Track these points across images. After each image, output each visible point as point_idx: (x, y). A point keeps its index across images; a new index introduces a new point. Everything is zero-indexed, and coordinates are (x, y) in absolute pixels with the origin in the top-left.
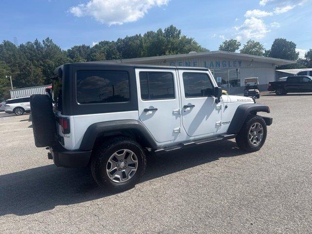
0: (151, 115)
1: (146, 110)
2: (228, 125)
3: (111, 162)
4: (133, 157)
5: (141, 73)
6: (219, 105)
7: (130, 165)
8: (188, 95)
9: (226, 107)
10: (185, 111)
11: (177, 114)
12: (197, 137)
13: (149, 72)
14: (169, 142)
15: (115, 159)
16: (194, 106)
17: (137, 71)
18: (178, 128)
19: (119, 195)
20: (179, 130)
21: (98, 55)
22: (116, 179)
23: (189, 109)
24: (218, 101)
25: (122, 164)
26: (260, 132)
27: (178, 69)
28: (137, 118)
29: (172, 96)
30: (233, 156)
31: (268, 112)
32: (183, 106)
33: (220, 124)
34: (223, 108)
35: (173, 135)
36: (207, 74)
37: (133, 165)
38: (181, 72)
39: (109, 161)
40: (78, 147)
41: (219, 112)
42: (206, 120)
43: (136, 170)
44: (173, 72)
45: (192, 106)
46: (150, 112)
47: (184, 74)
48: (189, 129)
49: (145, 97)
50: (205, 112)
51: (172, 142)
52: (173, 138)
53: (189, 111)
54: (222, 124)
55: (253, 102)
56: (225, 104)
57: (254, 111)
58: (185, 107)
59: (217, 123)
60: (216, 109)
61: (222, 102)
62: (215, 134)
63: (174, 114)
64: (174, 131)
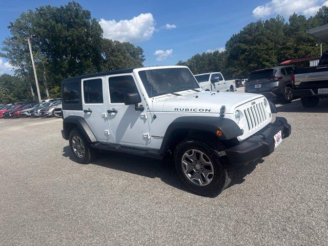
0: (89, 116)
2: (161, 141)
6: (143, 113)
9: (155, 117)
10: (110, 116)
14: (105, 141)
17: (83, 80)
20: (108, 132)
24: (142, 109)
29: (102, 101)
33: (147, 136)
34: (150, 117)
38: (108, 77)
41: (145, 122)
44: (102, 78)
45: (116, 112)
46: (89, 113)
47: (110, 79)
49: (86, 102)
52: (106, 138)
53: (114, 116)
54: (151, 137)
56: (153, 114)
58: (109, 112)
59: (144, 134)
60: (142, 118)
61: (148, 110)
62: (145, 146)
63: (102, 117)
64: (104, 131)
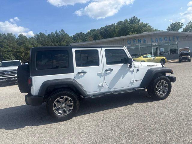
0: (82, 76)
1: (79, 73)
2: (140, 82)
3: (56, 103)
4: (70, 100)
5: (76, 51)
6: (132, 69)
7: (68, 106)
8: (108, 63)
9: (138, 70)
11: (101, 75)
12: (115, 90)
14: (96, 92)
15: (58, 101)
16: (113, 70)
17: (74, 50)
18: (102, 84)
19: (61, 123)
20: (102, 85)
21: (88, 38)
22: (60, 113)
23: (109, 71)
24: (131, 67)
25: (63, 105)
26: (166, 87)
27: (101, 47)
28: (73, 78)
29: (97, 63)
30: (144, 102)
31: (172, 73)
32: (105, 70)
33: (134, 81)
34: (135, 71)
35: (98, 88)
36: (123, 50)
37: (71, 106)
38: (104, 49)
39: (55, 103)
40: (37, 94)
41: (132, 74)
42: (122, 78)
43: (72, 109)
44: (98, 49)
45: (111, 70)
46: (82, 74)
47: (106, 50)
48: (110, 84)
49: (78, 65)
50: (121, 74)
51: (98, 92)
52: (98, 90)
53: (109, 73)
54: (135, 81)
55: (162, 67)
56: (137, 69)
57: (163, 72)
58: (107, 70)
59: (131, 80)
60: (130, 72)
61: (135, 67)
62: (130, 87)
63: (98, 75)
64: (99, 85)
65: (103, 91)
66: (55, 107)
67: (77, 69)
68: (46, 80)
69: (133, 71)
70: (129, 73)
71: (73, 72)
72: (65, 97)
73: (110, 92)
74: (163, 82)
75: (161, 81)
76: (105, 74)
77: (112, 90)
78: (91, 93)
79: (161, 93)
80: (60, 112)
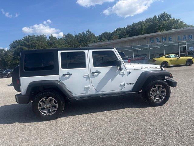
0: (68, 78)
1: (64, 75)
2: (132, 86)
4: (55, 101)
5: (62, 53)
6: (122, 72)
7: (53, 106)
8: (95, 65)
9: (129, 73)
10: (93, 76)
11: (87, 77)
12: (103, 92)
13: (67, 52)
14: (82, 95)
15: (43, 102)
17: (59, 53)
20: (89, 87)
22: (44, 113)
23: (96, 74)
24: (121, 69)
25: (48, 105)
26: (163, 92)
27: (89, 49)
28: (58, 79)
31: (171, 77)
32: (92, 72)
33: (124, 84)
34: (126, 73)
35: (84, 90)
37: (55, 107)
38: (91, 51)
39: (40, 102)
40: (25, 94)
41: (122, 77)
42: (111, 81)
43: (56, 109)
44: (85, 51)
45: (99, 72)
46: (68, 76)
47: (93, 52)
48: (97, 87)
49: (64, 67)
51: (84, 94)
52: (85, 92)
53: (97, 76)
55: (160, 69)
56: (128, 71)
58: (93, 73)
59: (121, 83)
60: (120, 74)
61: (126, 69)
62: (120, 91)
63: (84, 77)
64: (85, 87)
65: (89, 93)
66: (40, 106)
67: (62, 71)
68: (33, 81)
69: (123, 73)
70: (119, 76)
71: (58, 74)
72: (49, 97)
73: (98, 94)
74: (159, 87)
75: (157, 85)
76: (92, 76)
77: (100, 93)
78: (77, 95)
79: (157, 98)
80: (45, 111)
